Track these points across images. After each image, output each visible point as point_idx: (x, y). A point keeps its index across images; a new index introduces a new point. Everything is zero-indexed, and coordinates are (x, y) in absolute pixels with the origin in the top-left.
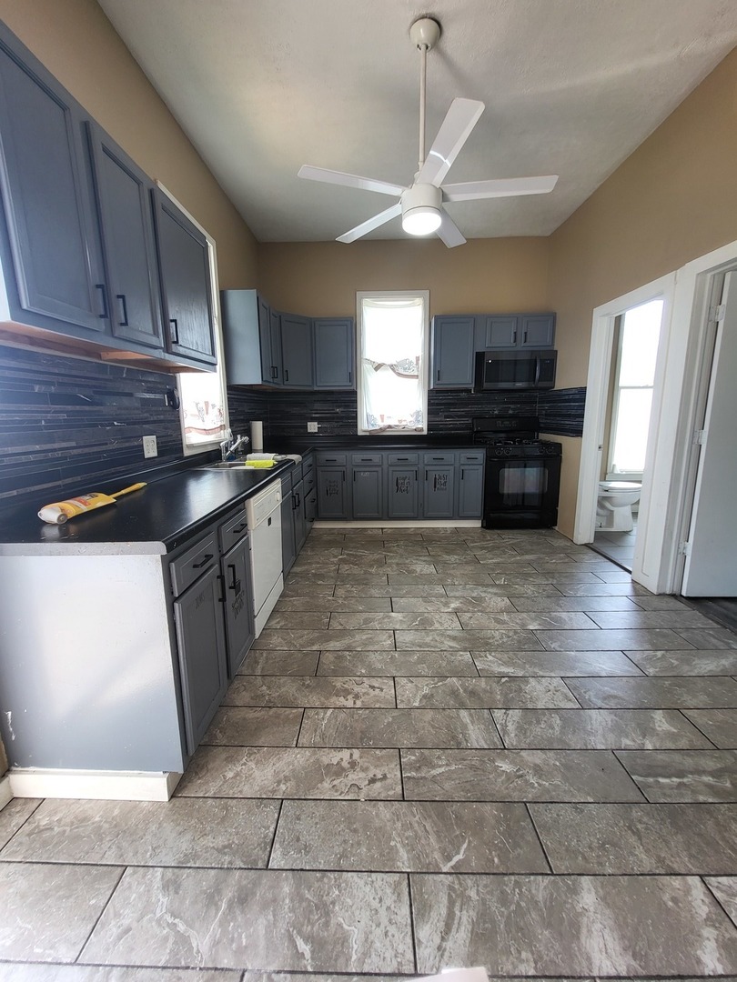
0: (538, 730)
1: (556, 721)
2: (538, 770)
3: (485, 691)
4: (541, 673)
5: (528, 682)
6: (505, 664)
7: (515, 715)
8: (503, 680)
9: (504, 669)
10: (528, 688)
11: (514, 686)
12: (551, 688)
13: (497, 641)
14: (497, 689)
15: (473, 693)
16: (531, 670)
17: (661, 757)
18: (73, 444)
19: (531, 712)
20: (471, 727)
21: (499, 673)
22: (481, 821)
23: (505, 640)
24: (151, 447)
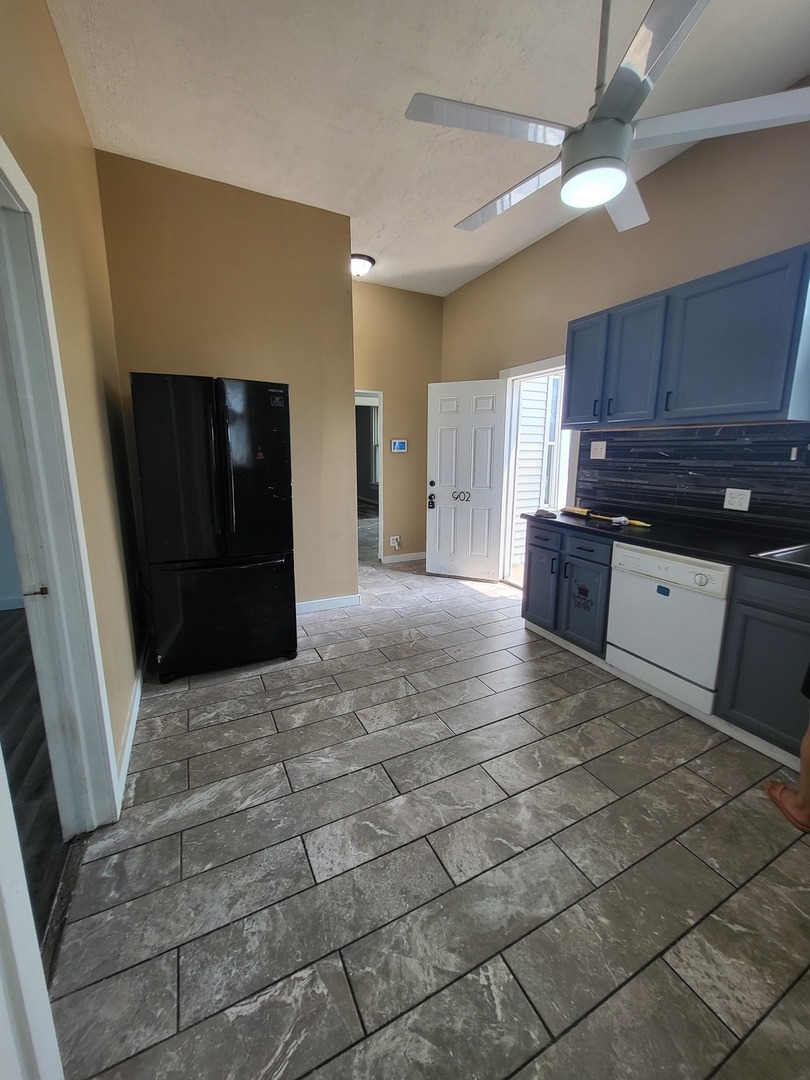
0: (385, 690)
1: (374, 699)
2: (385, 673)
3: (426, 703)
4: (385, 732)
5: (396, 720)
6: (419, 732)
7: (401, 694)
8: (416, 716)
9: (417, 726)
10: (396, 715)
11: (407, 714)
12: (377, 721)
13: (435, 759)
14: (418, 707)
15: (435, 699)
16: (395, 733)
17: (313, 697)
18: (647, 482)
19: (391, 699)
20: (426, 680)
21: (421, 721)
22: (407, 653)
23: (428, 764)
24: (737, 500)
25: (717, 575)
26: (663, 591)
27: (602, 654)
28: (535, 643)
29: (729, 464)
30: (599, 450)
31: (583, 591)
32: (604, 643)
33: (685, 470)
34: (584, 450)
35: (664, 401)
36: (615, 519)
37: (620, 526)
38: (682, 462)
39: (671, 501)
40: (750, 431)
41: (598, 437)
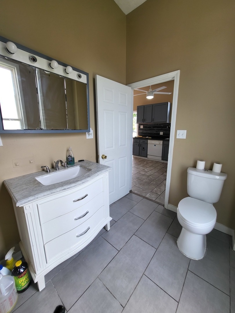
24: (161, 133)
25: (161, 142)
26: (155, 145)
27: (147, 157)
28: (135, 158)
29: (160, 129)
30: (142, 127)
31: (144, 148)
32: (147, 155)
33: (155, 130)
34: (139, 127)
35: (153, 120)
36: (147, 137)
37: (148, 138)
38: (154, 129)
39: (153, 134)
40: (163, 124)
41: (142, 125)
